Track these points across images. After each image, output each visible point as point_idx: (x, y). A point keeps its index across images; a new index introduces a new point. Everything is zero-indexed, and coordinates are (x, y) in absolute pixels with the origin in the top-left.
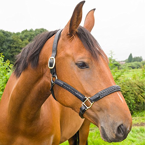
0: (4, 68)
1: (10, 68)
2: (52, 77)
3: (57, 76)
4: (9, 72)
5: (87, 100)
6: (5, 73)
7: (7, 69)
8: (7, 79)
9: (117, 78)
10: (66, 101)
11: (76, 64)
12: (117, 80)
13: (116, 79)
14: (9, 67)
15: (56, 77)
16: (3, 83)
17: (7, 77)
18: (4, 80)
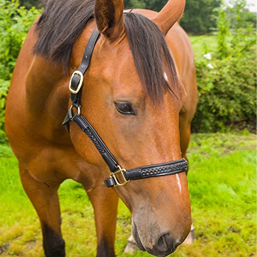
0: (8, 14)
1: (18, 14)
2: (72, 106)
3: (80, 108)
4: (16, 22)
5: (120, 172)
6: (9, 25)
7: (13, 16)
8: (10, 37)
9: (246, 47)
10: (86, 153)
11: (115, 103)
12: (248, 51)
13: (245, 49)
14: (16, 12)
15: (77, 109)
16: (3, 47)
17: (10, 33)
18: (4, 40)
